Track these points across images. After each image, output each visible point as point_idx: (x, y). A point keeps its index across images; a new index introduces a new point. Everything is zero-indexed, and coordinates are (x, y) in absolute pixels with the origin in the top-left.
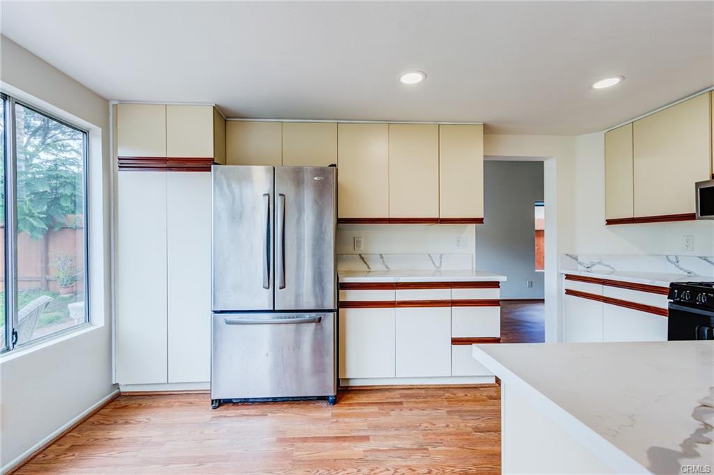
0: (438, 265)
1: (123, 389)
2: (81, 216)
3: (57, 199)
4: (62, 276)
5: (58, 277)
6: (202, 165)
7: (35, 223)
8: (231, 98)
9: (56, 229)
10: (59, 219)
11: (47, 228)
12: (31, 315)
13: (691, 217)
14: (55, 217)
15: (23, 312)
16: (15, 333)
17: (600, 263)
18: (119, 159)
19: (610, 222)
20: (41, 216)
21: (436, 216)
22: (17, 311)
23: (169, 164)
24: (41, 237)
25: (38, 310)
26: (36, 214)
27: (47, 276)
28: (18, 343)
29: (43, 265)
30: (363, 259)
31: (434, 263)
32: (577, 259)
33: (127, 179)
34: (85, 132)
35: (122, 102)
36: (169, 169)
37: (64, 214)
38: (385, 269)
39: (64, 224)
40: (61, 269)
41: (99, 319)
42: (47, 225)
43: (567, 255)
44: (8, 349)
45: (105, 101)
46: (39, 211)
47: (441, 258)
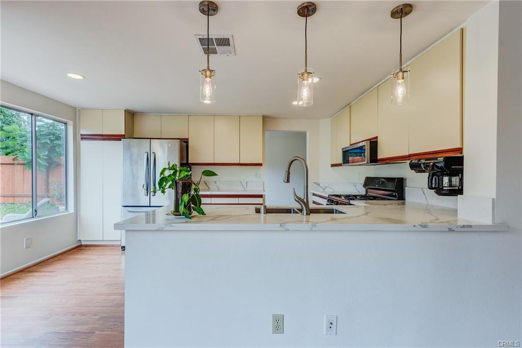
0: (245, 187)
1: (83, 243)
2: (63, 158)
3: (54, 147)
4: (57, 194)
5: (55, 195)
6: (117, 138)
7: (41, 162)
8: (133, 106)
9: (54, 165)
10: (56, 160)
11: (48, 165)
12: (42, 205)
13: (340, 165)
14: (53, 158)
15: (38, 204)
16: (36, 211)
17: (328, 187)
18: (81, 135)
19: (333, 166)
20: (45, 158)
21: (238, 162)
22: (36, 202)
23: (104, 137)
24: (44, 170)
25: (44, 204)
26: (42, 157)
27: (48, 194)
28: (37, 215)
29: (46, 188)
30: (206, 183)
31: (243, 187)
32: (319, 185)
33: (85, 144)
34: (65, 124)
35: (82, 109)
36: (104, 139)
37: (59, 157)
38: (217, 189)
39: (58, 162)
40: (56, 190)
41: (71, 209)
42: (48, 163)
43: (314, 183)
44: (33, 217)
45: (75, 108)
46: (43, 154)
47: (247, 183)
